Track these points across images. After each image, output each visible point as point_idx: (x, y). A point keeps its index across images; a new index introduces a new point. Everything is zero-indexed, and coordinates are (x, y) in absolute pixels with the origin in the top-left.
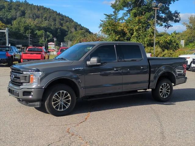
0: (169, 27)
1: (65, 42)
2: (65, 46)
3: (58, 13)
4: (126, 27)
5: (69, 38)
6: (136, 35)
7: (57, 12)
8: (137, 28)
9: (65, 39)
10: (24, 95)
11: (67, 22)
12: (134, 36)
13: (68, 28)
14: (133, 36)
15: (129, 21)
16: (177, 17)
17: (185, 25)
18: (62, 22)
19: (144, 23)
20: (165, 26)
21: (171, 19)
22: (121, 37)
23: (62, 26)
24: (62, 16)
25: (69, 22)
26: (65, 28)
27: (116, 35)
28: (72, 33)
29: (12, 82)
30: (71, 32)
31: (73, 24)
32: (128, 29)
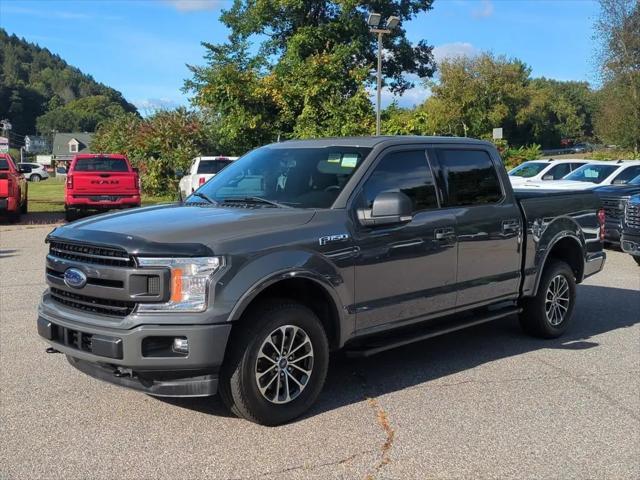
0: (404, 89)
1: (40, 134)
2: (40, 147)
3: (10, 34)
4: (279, 89)
5: (52, 121)
6: (312, 116)
7: (6, 34)
8: (314, 93)
9: (40, 126)
10: (145, 353)
11: (43, 66)
12: (305, 119)
13: (48, 86)
14: (302, 116)
15: (283, 70)
16: (426, 60)
17: (429, 88)
18: (25, 66)
19: (335, 78)
20: (394, 86)
21: (410, 67)
22: (264, 120)
23: (27, 81)
24: (25, 46)
25: (52, 68)
26: (37, 86)
27: (248, 113)
28: (64, 105)
29: (56, 295)
30: (60, 102)
31: (65, 74)
32: (285, 96)
